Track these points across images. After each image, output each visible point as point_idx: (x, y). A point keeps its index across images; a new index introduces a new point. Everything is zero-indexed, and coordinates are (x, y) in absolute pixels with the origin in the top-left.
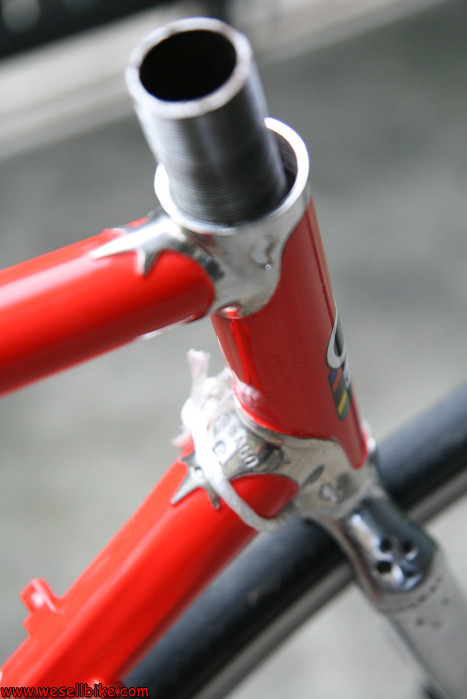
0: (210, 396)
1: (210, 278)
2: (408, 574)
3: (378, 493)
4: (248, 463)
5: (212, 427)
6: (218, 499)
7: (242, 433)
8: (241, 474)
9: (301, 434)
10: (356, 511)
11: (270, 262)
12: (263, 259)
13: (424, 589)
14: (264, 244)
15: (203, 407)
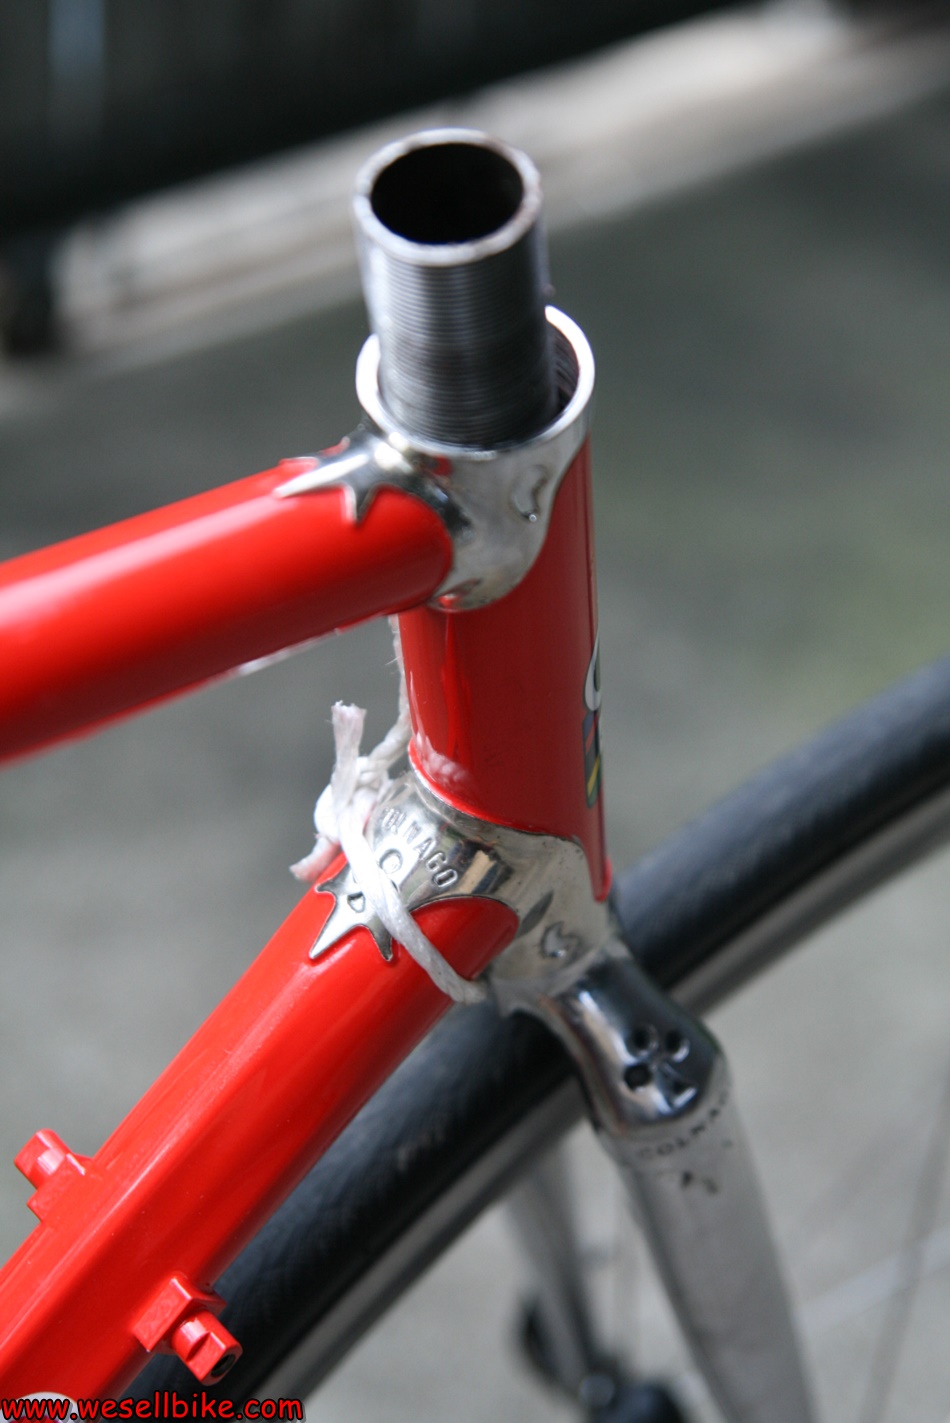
0: (359, 787)
1: (448, 533)
2: (673, 1088)
3: (620, 952)
4: (441, 881)
5: (373, 829)
6: (392, 944)
7: (429, 830)
8: (428, 899)
9: (530, 826)
10: (583, 986)
11: (536, 510)
12: (525, 506)
13: (701, 1114)
14: (531, 479)
15: (351, 802)
